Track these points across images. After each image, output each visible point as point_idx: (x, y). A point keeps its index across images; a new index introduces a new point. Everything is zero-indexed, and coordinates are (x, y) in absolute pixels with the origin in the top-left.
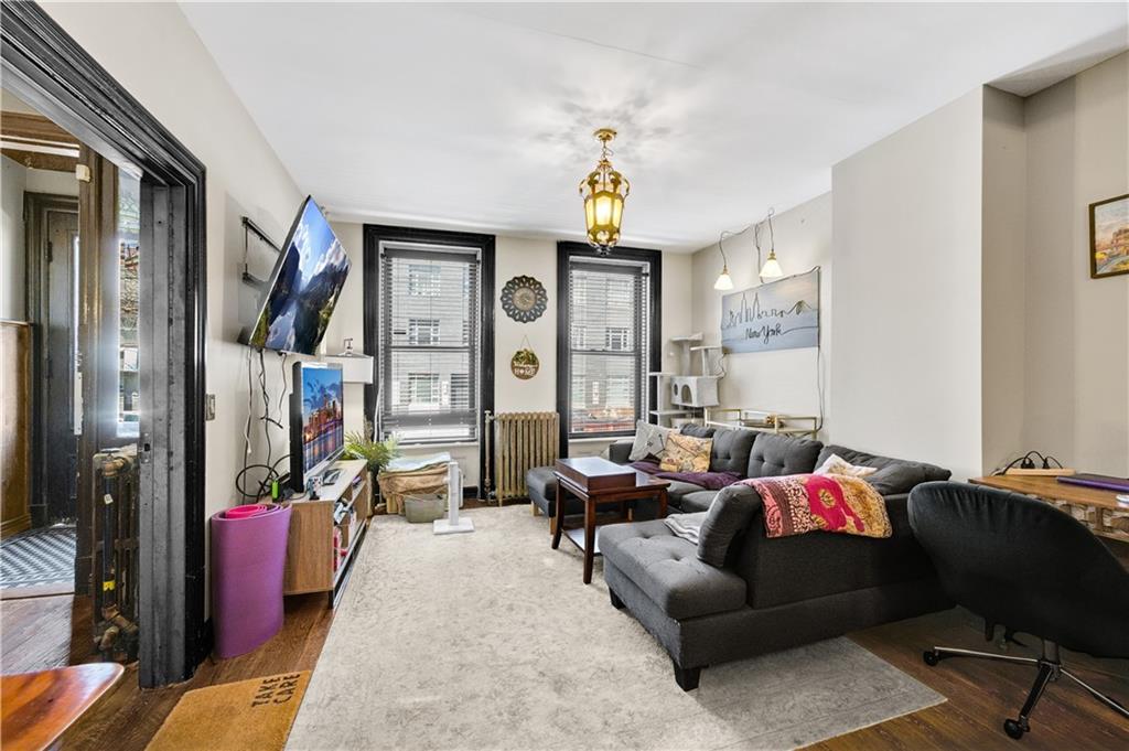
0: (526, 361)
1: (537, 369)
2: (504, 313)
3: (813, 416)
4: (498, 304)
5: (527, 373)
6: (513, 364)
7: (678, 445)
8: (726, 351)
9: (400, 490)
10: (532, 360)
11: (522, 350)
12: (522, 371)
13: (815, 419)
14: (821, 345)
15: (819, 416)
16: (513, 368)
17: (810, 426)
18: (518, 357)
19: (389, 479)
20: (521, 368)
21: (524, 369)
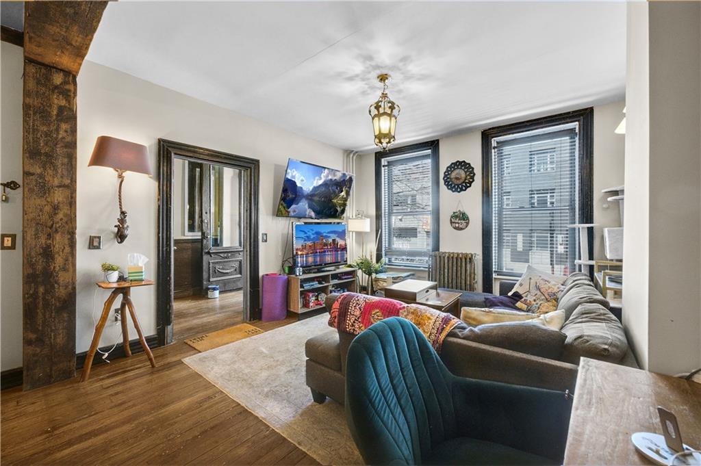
0: (460, 218)
1: (468, 224)
2: (445, 187)
4: (442, 182)
5: (461, 226)
6: (451, 220)
10: (464, 217)
11: (457, 211)
12: (457, 225)
18: (454, 215)
20: (456, 223)
21: (458, 223)
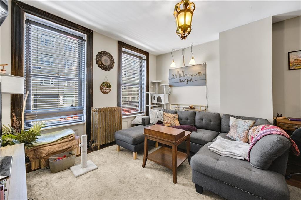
0: (106, 87)
1: (110, 90)
2: (97, 65)
3: (205, 105)
4: (95, 62)
5: (107, 91)
6: (101, 87)
7: (168, 117)
8: (171, 86)
9: (44, 155)
10: (109, 86)
11: (105, 82)
12: (105, 91)
13: (205, 106)
14: (207, 85)
15: (206, 105)
16: (101, 89)
17: (204, 108)
18: (103, 84)
19: (35, 150)
20: (104, 89)
21: (105, 89)
